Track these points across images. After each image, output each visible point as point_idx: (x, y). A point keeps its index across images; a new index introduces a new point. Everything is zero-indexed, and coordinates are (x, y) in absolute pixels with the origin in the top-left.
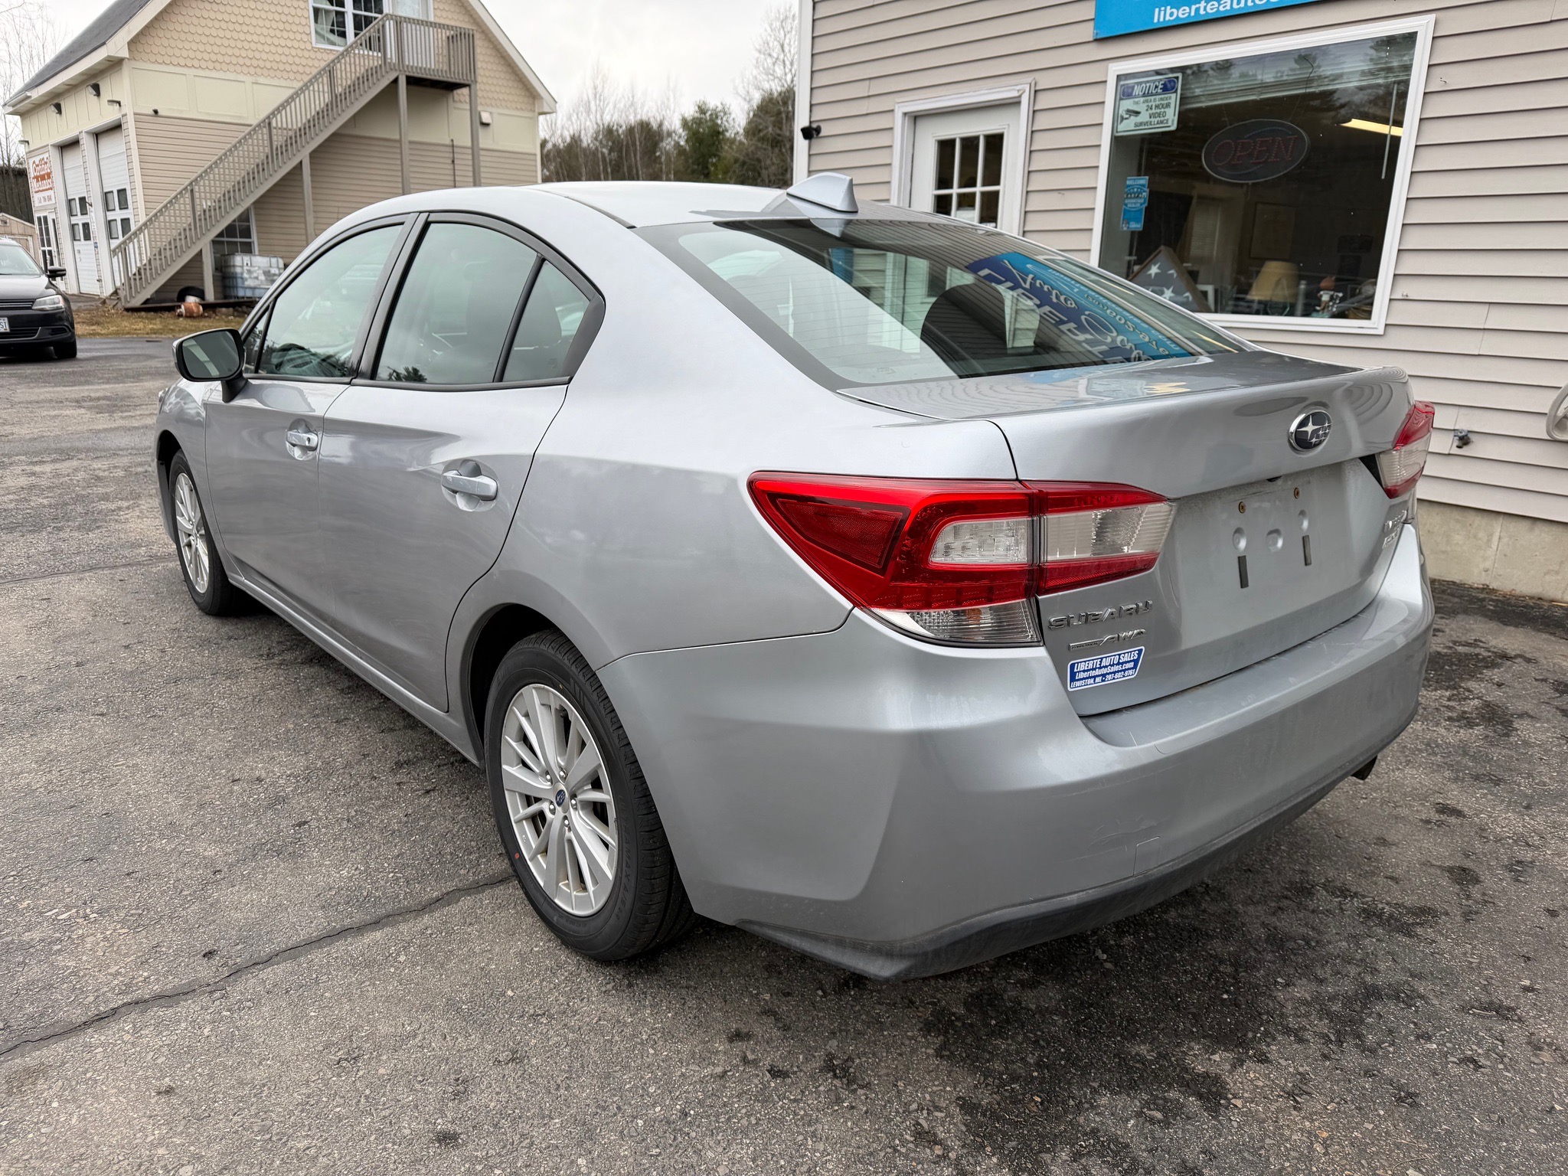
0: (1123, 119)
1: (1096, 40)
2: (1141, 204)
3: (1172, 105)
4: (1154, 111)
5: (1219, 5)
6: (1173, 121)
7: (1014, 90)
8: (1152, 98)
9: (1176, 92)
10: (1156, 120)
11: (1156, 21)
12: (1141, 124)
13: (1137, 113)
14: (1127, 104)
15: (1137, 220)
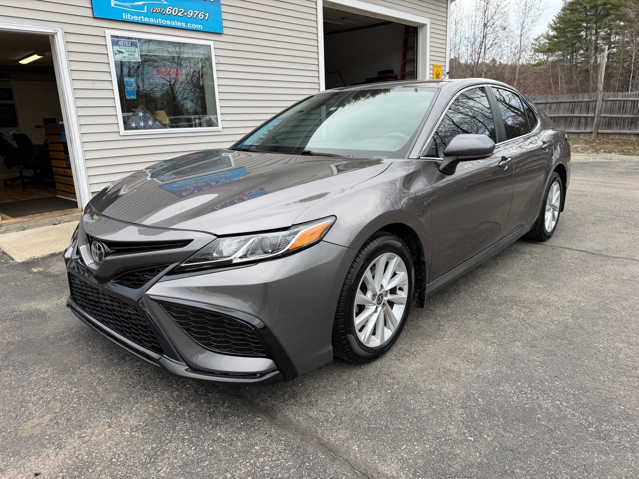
0: (116, 54)
1: (94, 18)
2: (133, 89)
3: (137, 52)
4: (129, 53)
5: (149, 20)
6: (139, 58)
7: (52, 29)
8: (128, 48)
9: (137, 47)
10: (132, 57)
11: (124, 18)
12: (125, 57)
13: (122, 53)
14: (117, 48)
15: (133, 95)
